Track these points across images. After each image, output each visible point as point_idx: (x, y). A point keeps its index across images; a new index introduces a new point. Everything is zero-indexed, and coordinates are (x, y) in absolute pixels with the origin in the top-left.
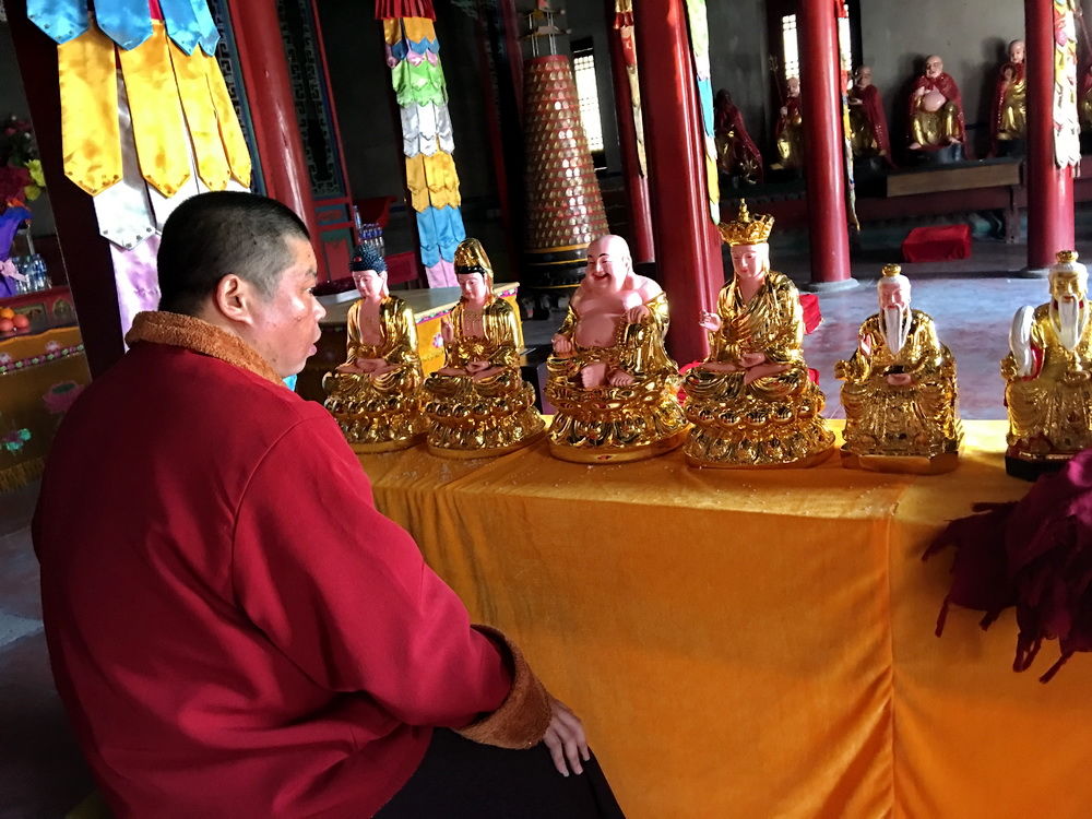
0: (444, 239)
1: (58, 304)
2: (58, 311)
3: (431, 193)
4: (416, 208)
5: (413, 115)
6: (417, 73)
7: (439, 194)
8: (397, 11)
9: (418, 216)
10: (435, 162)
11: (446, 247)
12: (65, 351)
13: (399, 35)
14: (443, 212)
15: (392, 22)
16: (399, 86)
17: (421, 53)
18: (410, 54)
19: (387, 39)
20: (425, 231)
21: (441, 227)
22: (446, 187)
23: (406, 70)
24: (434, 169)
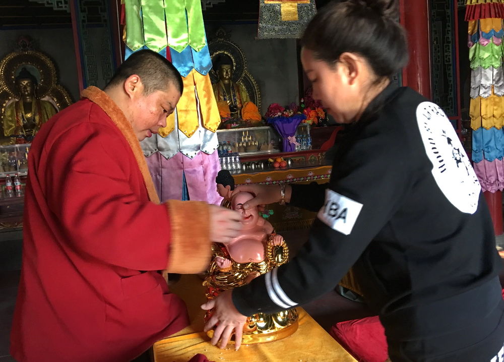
0: (487, 147)
1: (312, 157)
2: (311, 161)
3: (483, 120)
4: (472, 128)
5: (478, 74)
6: (484, 50)
7: (488, 121)
8: (477, 15)
9: (473, 132)
10: (488, 102)
11: (488, 152)
12: (295, 180)
13: (476, 29)
14: (489, 132)
15: (473, 22)
16: (473, 58)
17: (488, 39)
18: (481, 40)
19: (469, 32)
20: (476, 141)
21: (486, 141)
22: (494, 116)
23: (477, 49)
24: (487, 106)
